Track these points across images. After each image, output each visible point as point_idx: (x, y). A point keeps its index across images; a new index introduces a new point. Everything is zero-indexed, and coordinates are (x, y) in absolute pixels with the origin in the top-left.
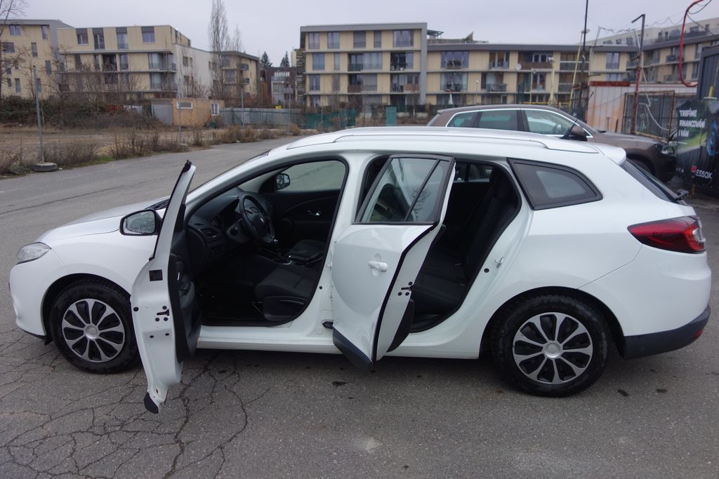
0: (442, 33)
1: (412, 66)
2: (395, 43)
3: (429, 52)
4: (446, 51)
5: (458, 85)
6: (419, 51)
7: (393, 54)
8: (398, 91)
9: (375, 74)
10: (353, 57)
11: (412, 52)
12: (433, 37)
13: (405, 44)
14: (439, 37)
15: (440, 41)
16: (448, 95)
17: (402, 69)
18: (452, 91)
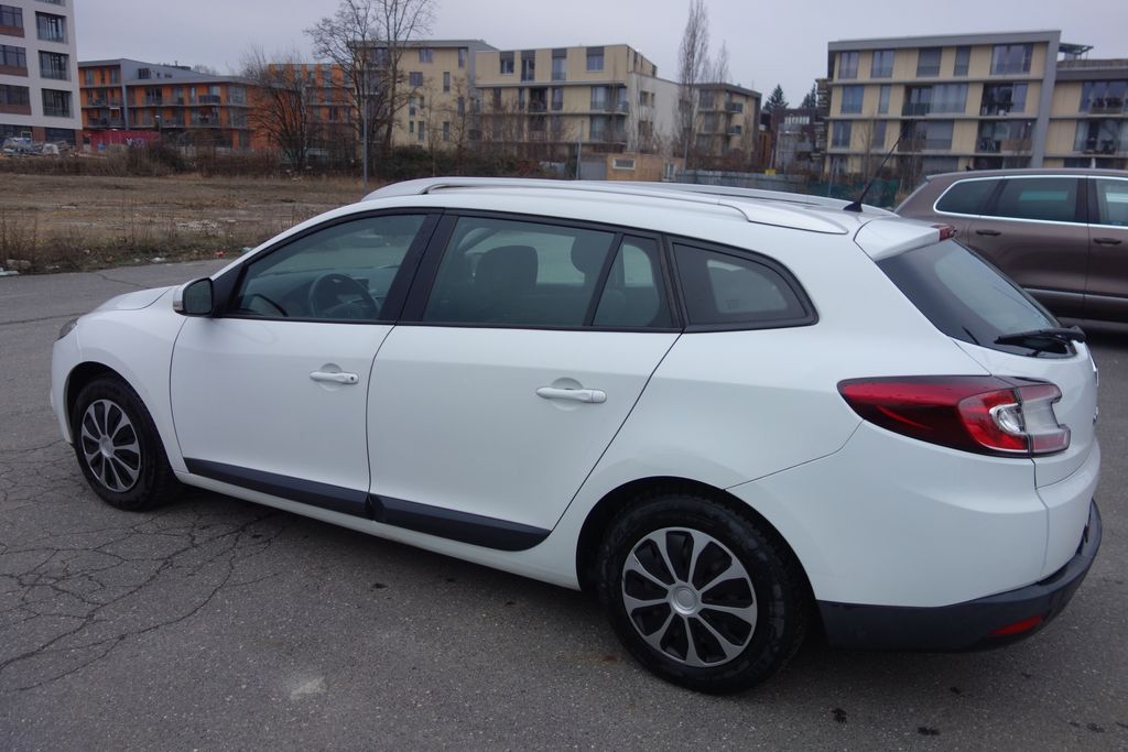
0: (1090, 48)
1: (1022, 107)
2: (995, 67)
3: (1058, 83)
4: (1093, 82)
5: (1111, 142)
6: (1040, 81)
7: (988, 86)
8: (991, 150)
9: (951, 122)
10: (915, 93)
11: (1026, 82)
12: (1071, 57)
13: (1013, 67)
14: (1084, 56)
15: (1086, 62)
16: (1090, 159)
17: (1002, 112)
18: (1096, 152)
